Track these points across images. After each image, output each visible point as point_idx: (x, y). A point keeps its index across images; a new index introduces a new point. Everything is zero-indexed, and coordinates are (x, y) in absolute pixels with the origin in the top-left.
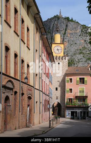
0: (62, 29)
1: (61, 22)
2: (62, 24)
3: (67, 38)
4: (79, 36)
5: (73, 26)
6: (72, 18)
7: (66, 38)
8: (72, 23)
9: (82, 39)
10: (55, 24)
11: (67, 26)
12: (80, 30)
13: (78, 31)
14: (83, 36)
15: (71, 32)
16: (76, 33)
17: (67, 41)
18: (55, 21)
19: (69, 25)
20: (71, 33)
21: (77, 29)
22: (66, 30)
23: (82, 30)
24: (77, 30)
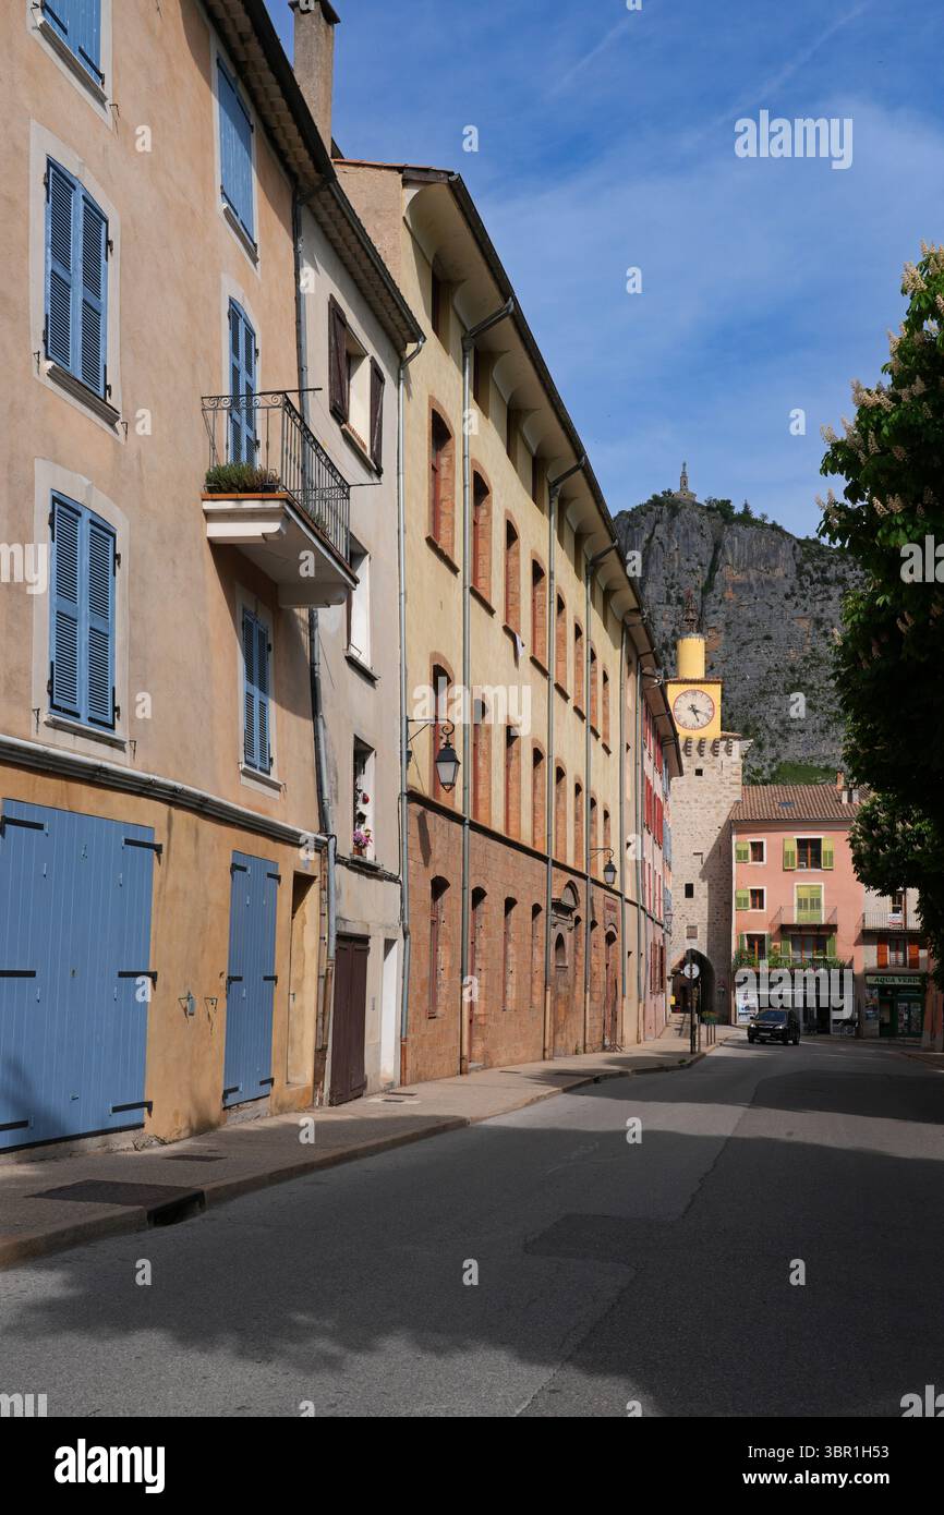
0: (693, 565)
1: (689, 527)
2: (696, 538)
3: (723, 607)
4: (787, 597)
5: (750, 546)
6: (746, 506)
7: (715, 612)
8: (747, 532)
9: (801, 613)
10: (655, 541)
11: (717, 546)
12: (791, 567)
13: (779, 572)
14: (804, 597)
15: (740, 578)
16: (769, 582)
17: (720, 626)
18: (657, 522)
19: (731, 543)
20: (741, 585)
21: (773, 561)
22: (714, 568)
23: (800, 570)
24: (776, 567)
